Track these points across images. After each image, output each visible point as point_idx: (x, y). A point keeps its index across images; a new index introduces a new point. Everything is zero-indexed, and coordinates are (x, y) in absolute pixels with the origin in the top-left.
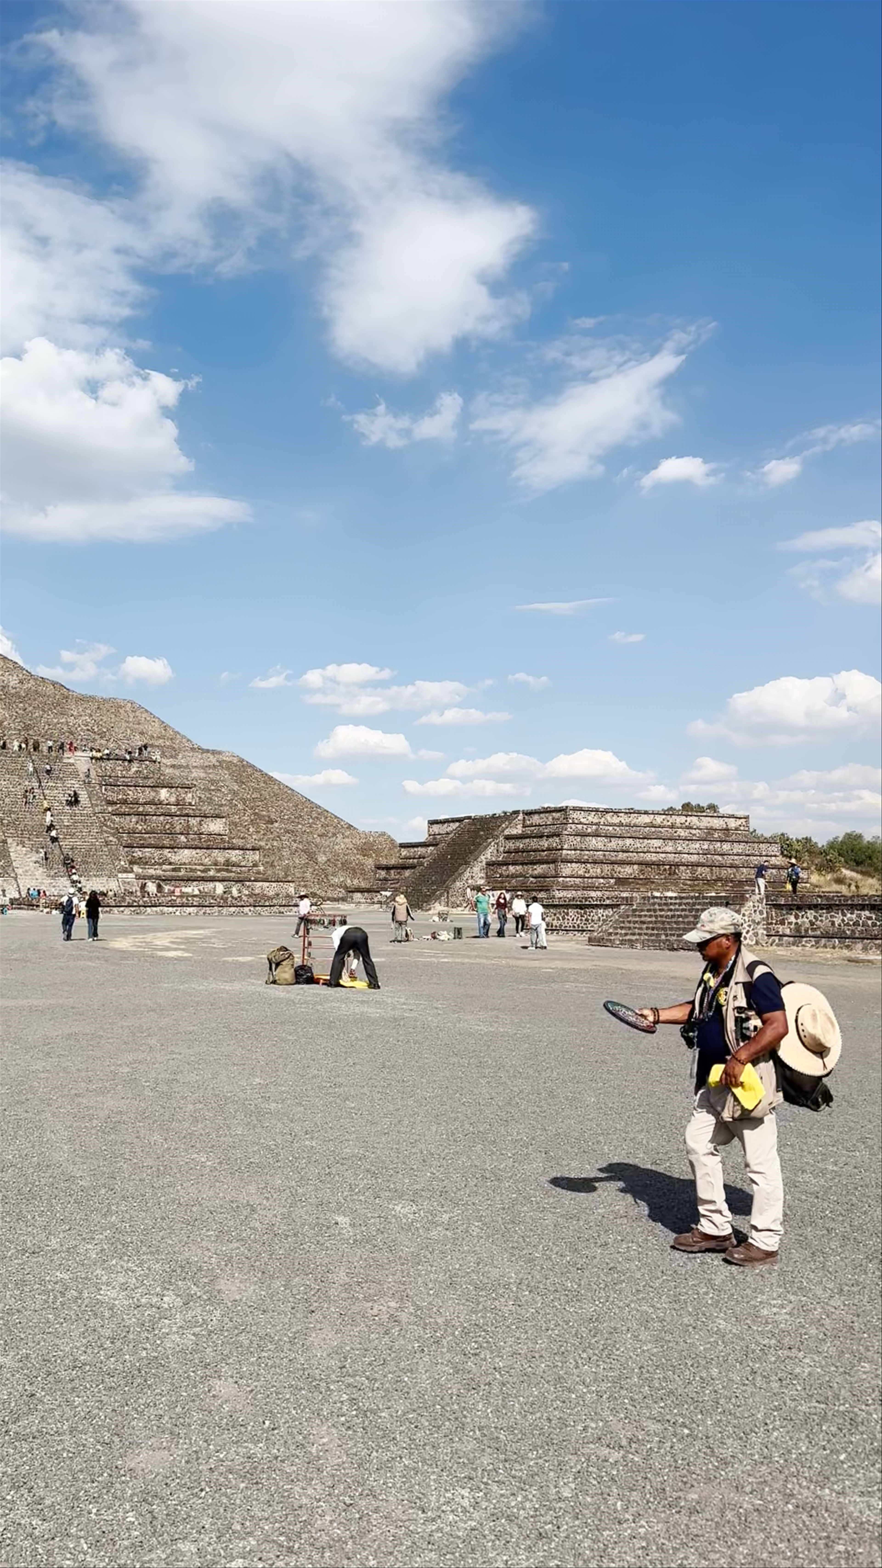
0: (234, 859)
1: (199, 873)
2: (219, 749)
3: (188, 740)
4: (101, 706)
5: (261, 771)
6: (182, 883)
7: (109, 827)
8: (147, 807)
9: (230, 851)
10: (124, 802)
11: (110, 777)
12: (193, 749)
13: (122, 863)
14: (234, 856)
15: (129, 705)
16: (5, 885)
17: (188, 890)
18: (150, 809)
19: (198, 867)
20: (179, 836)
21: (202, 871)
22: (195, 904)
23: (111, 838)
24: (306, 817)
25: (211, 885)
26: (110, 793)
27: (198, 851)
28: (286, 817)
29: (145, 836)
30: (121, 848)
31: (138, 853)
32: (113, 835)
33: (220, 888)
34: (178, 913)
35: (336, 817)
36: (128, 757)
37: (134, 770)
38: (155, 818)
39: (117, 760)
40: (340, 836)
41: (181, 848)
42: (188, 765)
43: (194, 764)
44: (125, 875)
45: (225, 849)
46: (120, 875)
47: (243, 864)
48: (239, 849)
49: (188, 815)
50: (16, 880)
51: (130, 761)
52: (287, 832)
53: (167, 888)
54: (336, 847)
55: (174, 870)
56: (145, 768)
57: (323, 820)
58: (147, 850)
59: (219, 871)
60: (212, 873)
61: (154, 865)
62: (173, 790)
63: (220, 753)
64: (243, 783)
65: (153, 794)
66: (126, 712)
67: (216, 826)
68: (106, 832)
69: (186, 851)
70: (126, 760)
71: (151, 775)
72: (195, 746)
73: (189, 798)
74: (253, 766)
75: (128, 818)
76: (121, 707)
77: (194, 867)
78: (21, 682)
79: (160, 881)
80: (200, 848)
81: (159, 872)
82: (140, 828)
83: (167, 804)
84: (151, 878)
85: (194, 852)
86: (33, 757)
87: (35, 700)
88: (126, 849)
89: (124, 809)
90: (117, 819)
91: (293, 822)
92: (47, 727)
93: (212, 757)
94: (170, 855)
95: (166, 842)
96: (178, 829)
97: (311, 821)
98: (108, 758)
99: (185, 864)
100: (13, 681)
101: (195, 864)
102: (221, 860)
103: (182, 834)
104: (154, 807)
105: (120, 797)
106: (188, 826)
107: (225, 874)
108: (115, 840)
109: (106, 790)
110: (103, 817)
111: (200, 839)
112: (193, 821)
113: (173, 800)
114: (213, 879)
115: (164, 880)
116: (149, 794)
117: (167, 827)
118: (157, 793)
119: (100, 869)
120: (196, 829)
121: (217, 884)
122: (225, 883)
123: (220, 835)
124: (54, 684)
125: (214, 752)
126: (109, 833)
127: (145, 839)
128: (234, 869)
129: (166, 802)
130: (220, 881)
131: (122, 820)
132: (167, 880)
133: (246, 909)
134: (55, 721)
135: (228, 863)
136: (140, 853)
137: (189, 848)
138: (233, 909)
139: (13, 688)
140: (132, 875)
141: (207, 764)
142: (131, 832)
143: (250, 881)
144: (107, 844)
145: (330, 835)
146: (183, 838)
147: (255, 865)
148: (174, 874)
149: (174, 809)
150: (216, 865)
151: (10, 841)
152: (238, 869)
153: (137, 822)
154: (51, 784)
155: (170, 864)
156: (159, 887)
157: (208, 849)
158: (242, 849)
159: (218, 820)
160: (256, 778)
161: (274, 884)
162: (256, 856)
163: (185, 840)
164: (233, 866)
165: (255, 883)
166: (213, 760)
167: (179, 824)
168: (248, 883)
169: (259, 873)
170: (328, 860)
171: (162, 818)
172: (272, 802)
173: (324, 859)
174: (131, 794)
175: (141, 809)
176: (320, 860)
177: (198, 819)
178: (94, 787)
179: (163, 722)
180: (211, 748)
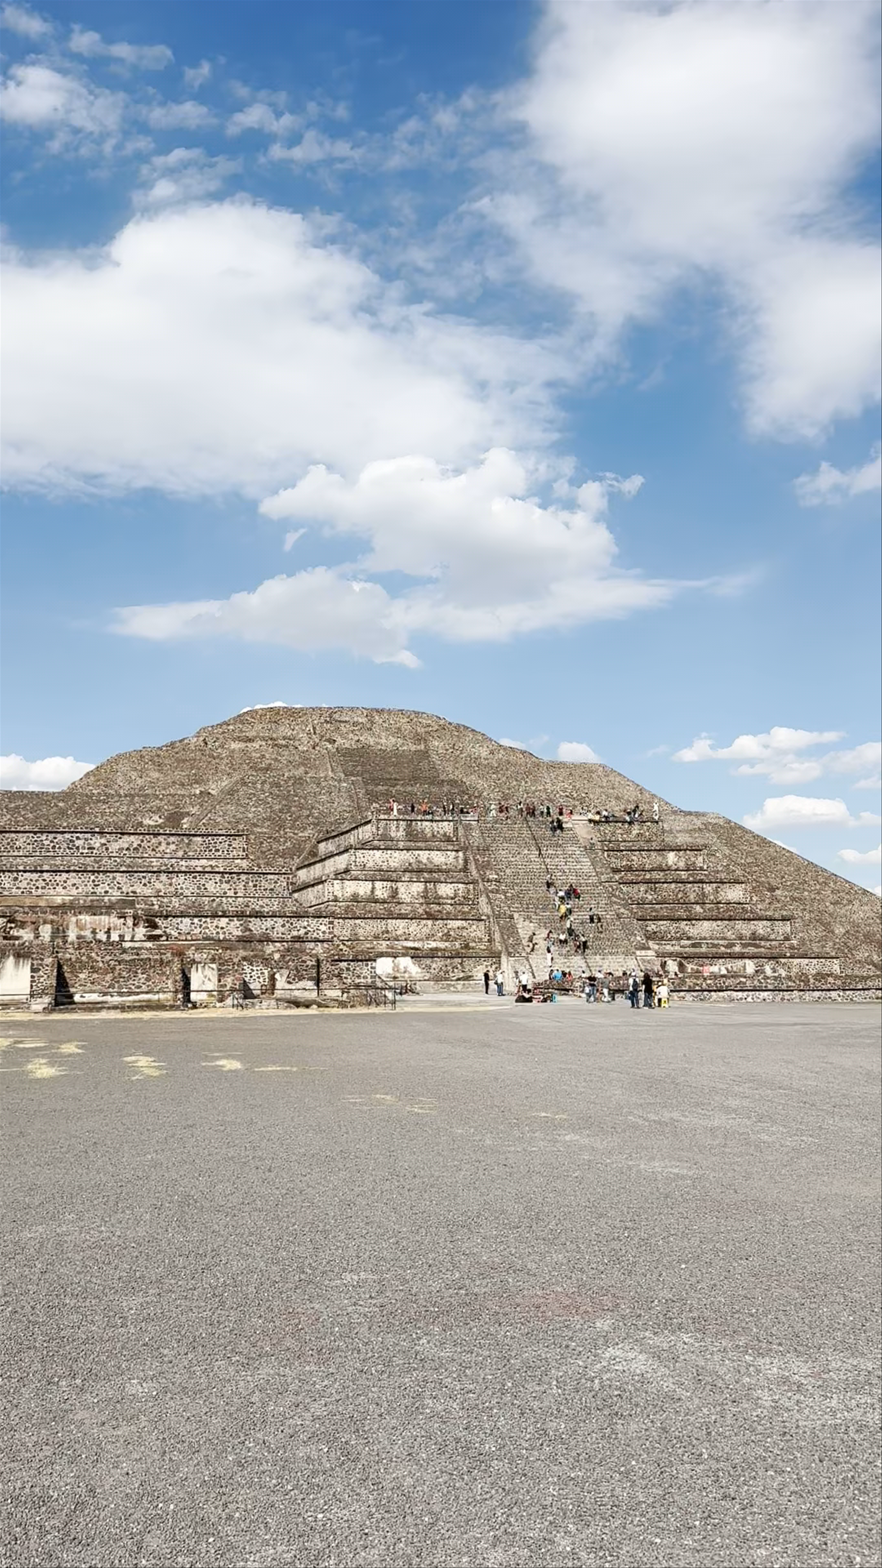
0: (761, 931)
1: (723, 949)
2: (701, 810)
3: (667, 803)
4: (573, 772)
5: (751, 832)
6: (706, 961)
7: (618, 897)
8: (654, 873)
9: (756, 922)
10: (629, 869)
11: (610, 841)
12: (675, 812)
13: (638, 938)
14: (761, 928)
15: (601, 769)
16: (517, 966)
17: (715, 969)
18: (656, 875)
19: (721, 942)
20: (694, 906)
21: (726, 947)
22: (770, 987)
23: (622, 910)
24: (812, 883)
25: (740, 963)
26: (613, 860)
27: (719, 923)
28: (789, 883)
29: (657, 906)
30: (635, 921)
31: (652, 927)
32: (624, 906)
33: (750, 967)
34: (749, 999)
35: (847, 882)
36: (628, 819)
37: (635, 832)
38: (665, 885)
39: (616, 822)
40: (857, 903)
41: (699, 920)
42: (671, 830)
43: (678, 828)
44: (643, 953)
45: (749, 920)
46: (638, 953)
47: (773, 937)
48: (767, 920)
49: (702, 882)
50: (528, 960)
51: (630, 823)
52: (793, 899)
53: (690, 967)
54: (855, 917)
55: (694, 945)
56: (647, 830)
57: (832, 885)
58: (661, 922)
59: (744, 946)
60: (737, 949)
61: (670, 940)
62: (681, 853)
63: (704, 815)
64: (734, 846)
65: (660, 859)
66: (599, 776)
67: (734, 893)
68: (615, 902)
69: (706, 924)
70: (627, 822)
71: (655, 838)
72: (675, 809)
73: (699, 861)
74: (741, 828)
75: (636, 886)
76: (592, 772)
77: (716, 942)
78: (492, 753)
79: (683, 958)
80: (722, 920)
81: (677, 948)
82: (650, 897)
83: (676, 870)
84: (671, 955)
85: (715, 924)
86: (530, 823)
87: (507, 769)
88: (640, 922)
89: (630, 877)
90: (625, 889)
91: (796, 889)
92: (525, 795)
93: (695, 820)
94: (687, 928)
95: (682, 913)
96: (692, 897)
97: (818, 887)
98: (607, 820)
99: (705, 939)
100: (484, 752)
101: (718, 939)
102: (747, 933)
103: (697, 903)
104: (662, 874)
105: (624, 863)
106: (703, 894)
107: (752, 950)
108: (626, 912)
109: (608, 856)
110: (611, 886)
111: (718, 909)
112: (708, 888)
113: (682, 865)
114: (742, 956)
115: (687, 958)
116: (655, 859)
117: (680, 896)
118: (665, 858)
119: (613, 947)
120: (712, 897)
121: (747, 961)
122: (756, 961)
123: (739, 903)
124: (523, 752)
125: (697, 815)
126: (619, 904)
127: (656, 911)
128: (763, 943)
129: (674, 867)
130: (749, 958)
131: (630, 889)
132: (689, 957)
133: (834, 994)
134: (534, 788)
135: (754, 936)
136: (653, 927)
137: (709, 920)
138: (817, 994)
139: (485, 759)
140: (650, 953)
141: (690, 827)
142: (641, 903)
143: (785, 957)
144: (619, 916)
145: (845, 902)
146: (698, 909)
147: (787, 939)
148: (692, 950)
149: (684, 875)
150: (741, 939)
151: (516, 916)
152: (768, 944)
153: (647, 891)
154: (550, 852)
155: (689, 938)
156: (681, 966)
157: (729, 920)
158: (771, 920)
159: (737, 885)
160: (747, 841)
161: (815, 961)
162: (787, 928)
163: (702, 911)
164: (761, 940)
165: (790, 960)
166: (698, 823)
167: (692, 891)
168: (783, 960)
169: (792, 947)
170: (847, 932)
171: (673, 886)
172: (770, 867)
173: (843, 931)
174: (636, 859)
175: (648, 876)
176: (837, 932)
177: (715, 885)
178: (597, 853)
179: (638, 786)
180: (693, 810)
